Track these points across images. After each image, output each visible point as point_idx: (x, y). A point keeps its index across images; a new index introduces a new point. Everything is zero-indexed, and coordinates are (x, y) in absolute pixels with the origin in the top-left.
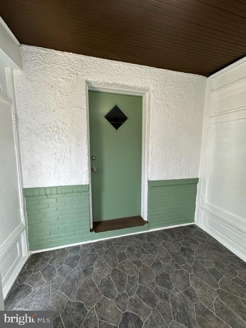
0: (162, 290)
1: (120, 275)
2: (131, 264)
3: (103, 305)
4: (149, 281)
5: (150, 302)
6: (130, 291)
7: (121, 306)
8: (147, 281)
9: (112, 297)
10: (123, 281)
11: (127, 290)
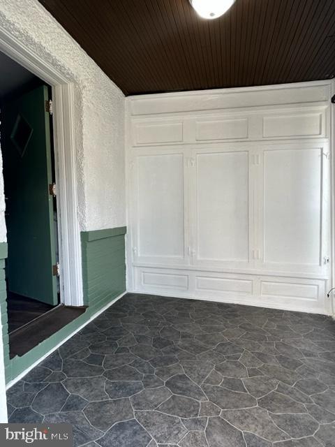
0: (169, 349)
1: (119, 371)
2: (117, 356)
3: (140, 400)
4: (151, 352)
5: (172, 361)
6: (148, 371)
7: (156, 384)
8: (150, 354)
9: (141, 389)
10: (131, 372)
11: (145, 372)
